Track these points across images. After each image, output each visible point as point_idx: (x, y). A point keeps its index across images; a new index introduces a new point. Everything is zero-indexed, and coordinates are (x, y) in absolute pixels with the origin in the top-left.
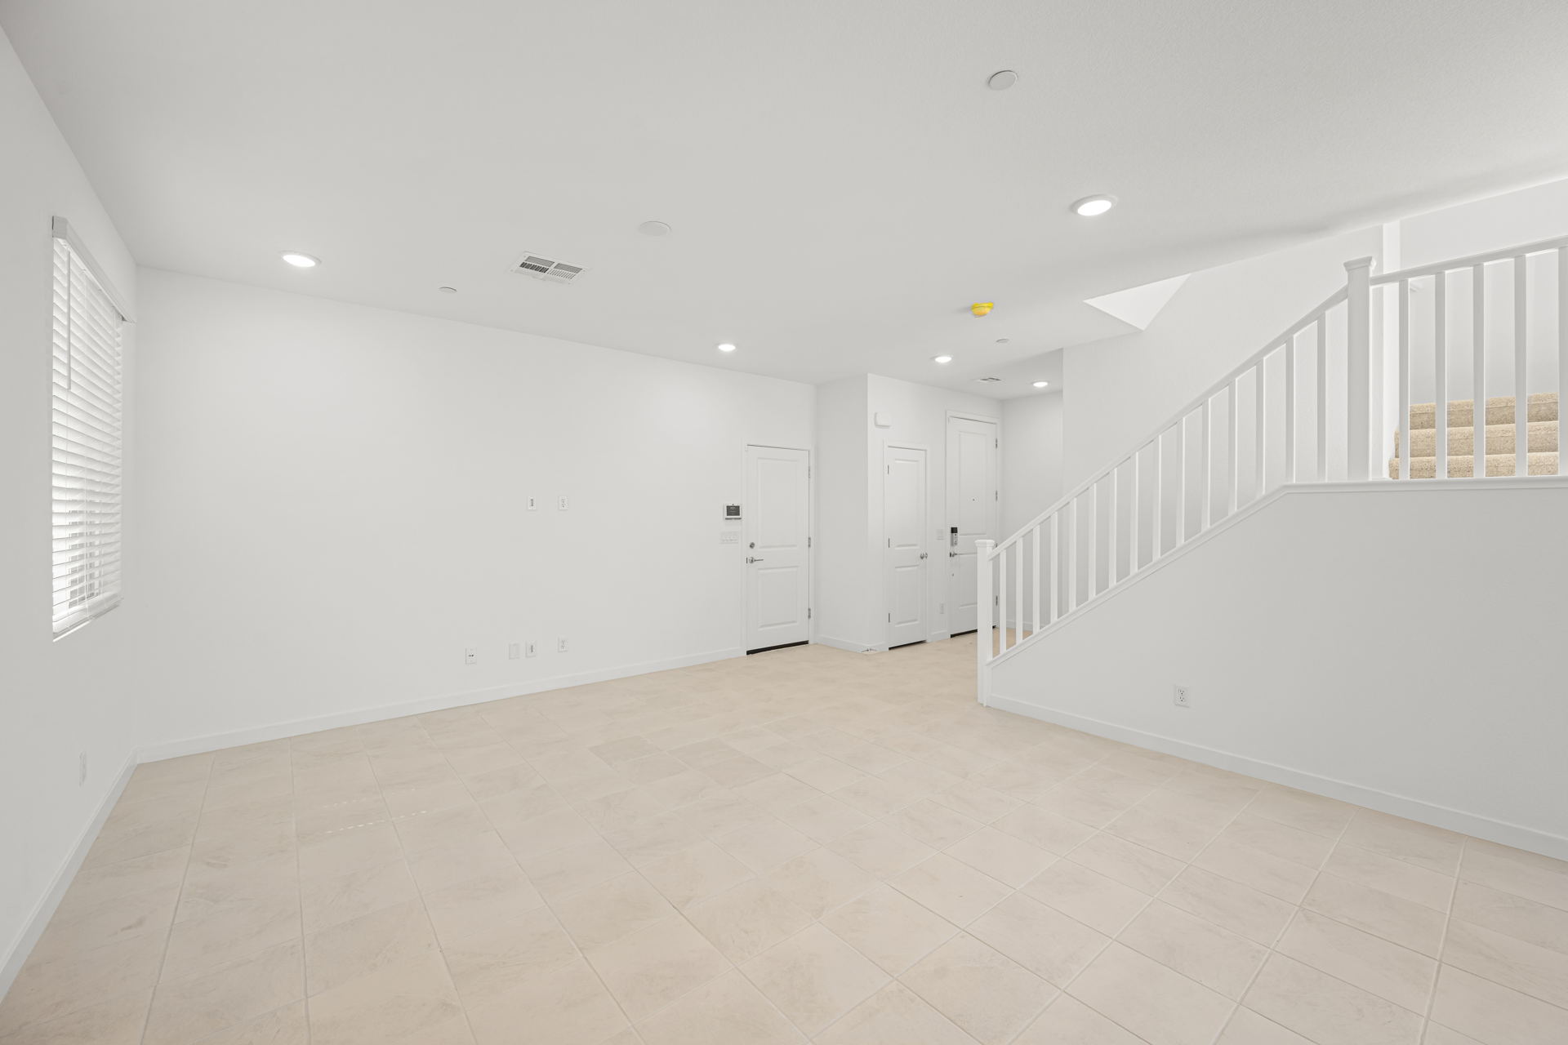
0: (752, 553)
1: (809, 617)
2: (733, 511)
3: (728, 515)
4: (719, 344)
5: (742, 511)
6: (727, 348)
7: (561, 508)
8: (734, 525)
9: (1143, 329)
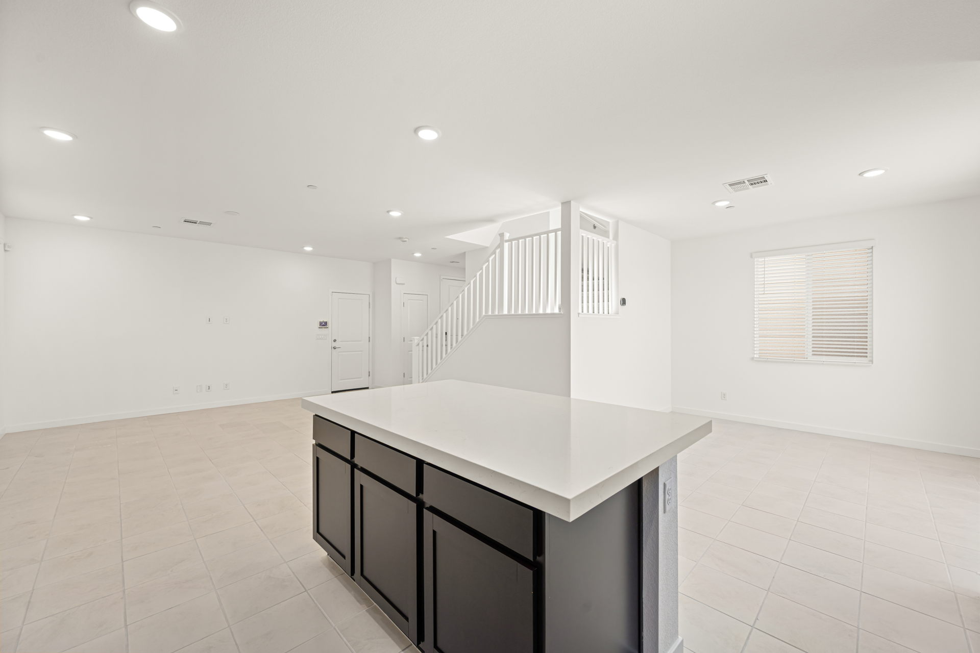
0: (334, 344)
1: (369, 375)
2: (324, 325)
3: (320, 325)
4: (304, 247)
5: (329, 325)
6: (308, 249)
7: (225, 322)
8: (324, 331)
9: (488, 246)
